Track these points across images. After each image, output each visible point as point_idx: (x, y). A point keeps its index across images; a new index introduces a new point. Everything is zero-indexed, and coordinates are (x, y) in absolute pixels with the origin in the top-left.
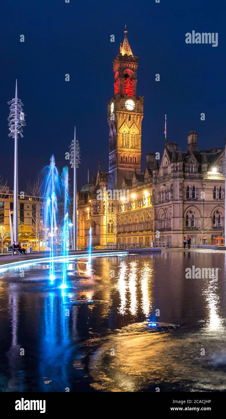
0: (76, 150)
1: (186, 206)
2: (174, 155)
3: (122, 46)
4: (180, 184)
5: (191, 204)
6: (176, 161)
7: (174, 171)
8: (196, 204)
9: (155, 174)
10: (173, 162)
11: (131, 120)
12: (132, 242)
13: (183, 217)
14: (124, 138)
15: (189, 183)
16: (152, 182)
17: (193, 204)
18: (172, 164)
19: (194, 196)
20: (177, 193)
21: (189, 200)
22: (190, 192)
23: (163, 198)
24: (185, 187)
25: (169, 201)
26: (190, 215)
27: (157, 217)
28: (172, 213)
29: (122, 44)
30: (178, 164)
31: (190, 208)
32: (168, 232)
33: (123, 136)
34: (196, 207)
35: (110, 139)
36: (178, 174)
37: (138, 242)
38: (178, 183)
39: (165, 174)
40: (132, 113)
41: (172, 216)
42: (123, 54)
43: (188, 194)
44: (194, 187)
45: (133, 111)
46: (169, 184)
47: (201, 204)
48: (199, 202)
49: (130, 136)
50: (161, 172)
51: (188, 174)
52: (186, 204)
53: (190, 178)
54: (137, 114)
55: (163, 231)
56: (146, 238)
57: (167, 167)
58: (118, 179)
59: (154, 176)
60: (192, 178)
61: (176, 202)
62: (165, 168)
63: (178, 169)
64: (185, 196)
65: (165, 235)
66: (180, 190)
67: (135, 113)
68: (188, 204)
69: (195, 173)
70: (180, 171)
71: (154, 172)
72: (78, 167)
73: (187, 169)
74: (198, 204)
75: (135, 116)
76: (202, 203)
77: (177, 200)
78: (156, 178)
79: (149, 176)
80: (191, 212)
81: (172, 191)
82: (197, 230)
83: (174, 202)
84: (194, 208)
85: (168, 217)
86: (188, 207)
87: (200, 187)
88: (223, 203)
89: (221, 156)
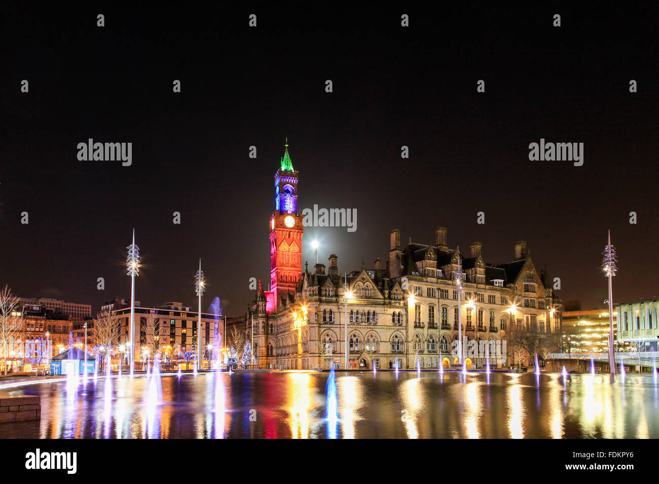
1: (322, 330)
3: (283, 161)
4: (316, 308)
5: (327, 327)
6: (313, 284)
8: (332, 327)
10: (311, 285)
11: (291, 237)
13: (320, 339)
15: (326, 307)
17: (330, 327)
18: (310, 288)
19: (331, 320)
20: (313, 317)
21: (326, 324)
22: (328, 316)
24: (321, 310)
26: (327, 338)
28: (309, 336)
29: (283, 158)
30: (314, 288)
31: (326, 331)
34: (332, 330)
36: (314, 297)
38: (313, 305)
40: (292, 230)
41: (309, 339)
42: (284, 169)
43: (325, 319)
44: (331, 310)
45: (293, 228)
47: (337, 327)
48: (336, 326)
51: (324, 298)
52: (323, 327)
53: (326, 302)
54: (297, 231)
57: (307, 290)
60: (329, 302)
61: (312, 325)
63: (315, 292)
64: (322, 320)
66: (316, 313)
67: (295, 230)
68: (325, 327)
70: (316, 295)
73: (323, 292)
74: (335, 327)
75: (295, 233)
76: (339, 326)
77: (313, 324)
78: (300, 300)
80: (328, 335)
84: (330, 331)
87: (337, 311)
88: (359, 326)
89: (357, 280)
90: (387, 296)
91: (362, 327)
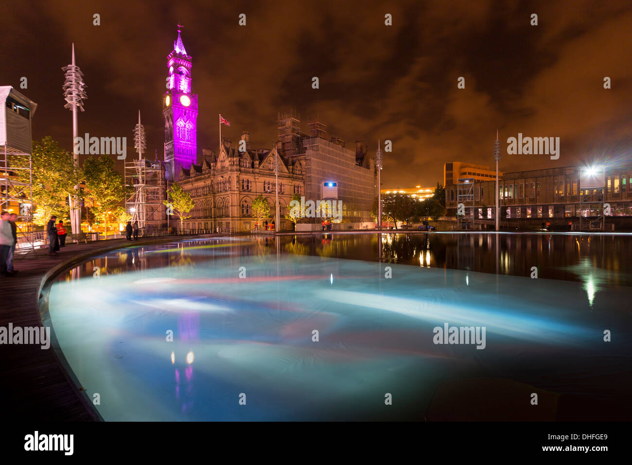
0: (141, 135)
1: (242, 196)
2: (231, 151)
3: (176, 44)
4: (237, 176)
5: (246, 194)
6: (233, 156)
7: (231, 165)
8: (250, 195)
9: (213, 166)
10: (231, 157)
11: (187, 115)
12: (191, 228)
13: (240, 206)
14: (181, 131)
15: (245, 177)
16: (210, 173)
17: (248, 194)
18: (230, 159)
19: (248, 189)
20: (235, 185)
21: (244, 191)
22: (245, 184)
23: (221, 188)
24: (241, 180)
25: (226, 191)
26: (245, 204)
27: (216, 204)
28: (230, 202)
29: (176, 42)
30: (235, 159)
31: (245, 198)
32: (226, 219)
33: (179, 129)
34: (250, 197)
35: (166, 131)
36: (235, 168)
37: (197, 228)
38: (235, 175)
39: (223, 167)
40: (188, 109)
41: (230, 204)
42: (178, 52)
43: (243, 186)
44: (248, 180)
45: (189, 107)
46: (226, 176)
47: (254, 195)
48: (253, 194)
49: (186, 130)
50: (219, 165)
51: (243, 169)
52: (242, 194)
53: (245, 172)
55: (222, 217)
56: (205, 224)
57: (225, 161)
58: (175, 168)
59: (212, 168)
60: (247, 172)
61: (233, 192)
62: (222, 161)
63: (235, 163)
64: (241, 188)
65: (223, 221)
66: (237, 182)
67: (191, 110)
68: (244, 194)
69: (248, 168)
70: (237, 165)
71: (212, 164)
72: (143, 152)
73: (242, 164)
75: (191, 112)
76: (255, 194)
77: (234, 191)
78: (214, 170)
79: (207, 167)
80: (246, 201)
81: (230, 182)
82: (251, 217)
83: (232, 192)
84: (248, 197)
85: (226, 205)
86: (244, 197)
87: (254, 180)
88: (271, 195)
89: (269, 155)
90: (291, 171)
91: (272, 195)
